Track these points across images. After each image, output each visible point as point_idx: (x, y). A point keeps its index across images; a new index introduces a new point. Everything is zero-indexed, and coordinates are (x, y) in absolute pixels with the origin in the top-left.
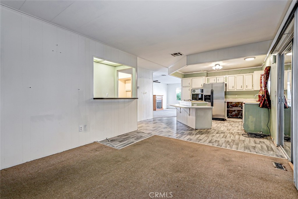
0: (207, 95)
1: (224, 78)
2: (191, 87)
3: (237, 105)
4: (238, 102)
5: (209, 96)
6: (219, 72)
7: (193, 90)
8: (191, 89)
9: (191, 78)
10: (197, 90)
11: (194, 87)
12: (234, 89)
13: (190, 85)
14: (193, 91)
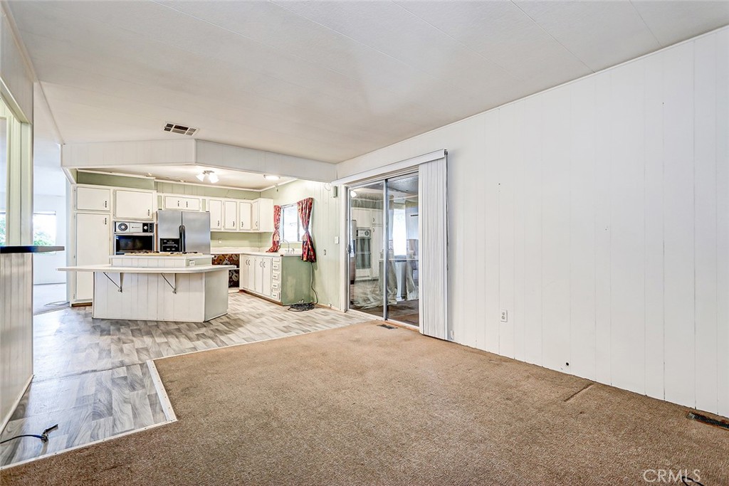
0: (168, 240)
1: (200, 202)
2: (111, 214)
3: (221, 260)
4: (223, 255)
5: (176, 241)
6: (192, 186)
7: (118, 224)
8: (112, 220)
9: (112, 188)
10: (132, 225)
11: (122, 215)
12: (219, 227)
13: (107, 209)
14: (120, 226)
